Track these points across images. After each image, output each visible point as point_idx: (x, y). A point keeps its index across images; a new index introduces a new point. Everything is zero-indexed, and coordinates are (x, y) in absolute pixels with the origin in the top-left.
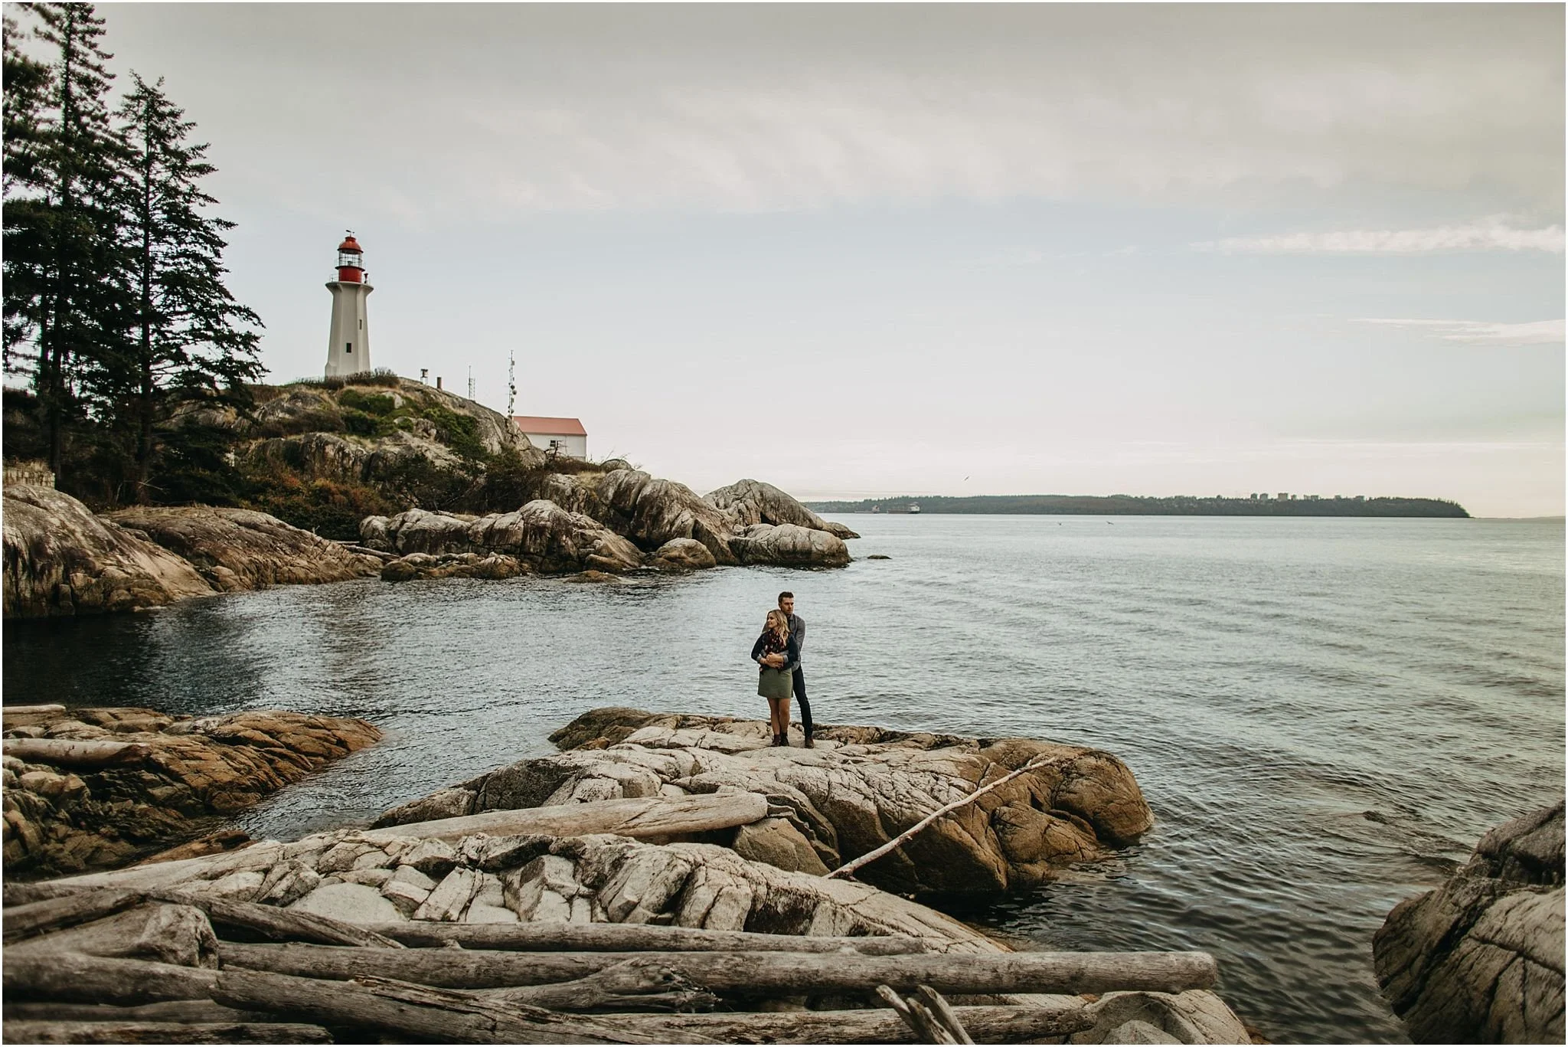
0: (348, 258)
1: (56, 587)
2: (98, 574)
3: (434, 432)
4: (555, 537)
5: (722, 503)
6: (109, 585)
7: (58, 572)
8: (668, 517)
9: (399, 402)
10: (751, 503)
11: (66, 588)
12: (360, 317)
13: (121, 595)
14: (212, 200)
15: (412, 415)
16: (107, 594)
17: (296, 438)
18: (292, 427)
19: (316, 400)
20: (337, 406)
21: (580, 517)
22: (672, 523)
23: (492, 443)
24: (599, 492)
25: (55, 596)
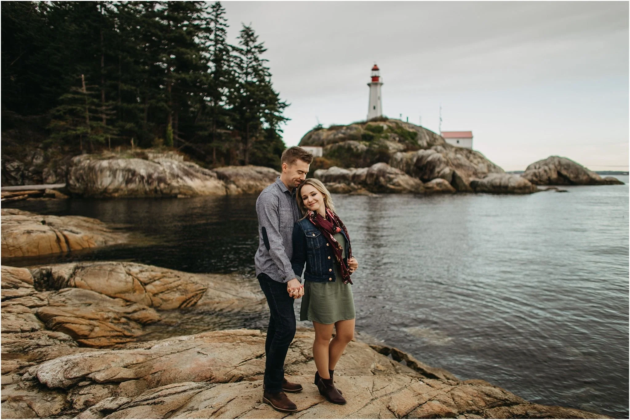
0: (375, 73)
1: (156, 188)
2: (169, 185)
3: (397, 139)
4: (378, 177)
5: (537, 167)
6: (173, 188)
7: (155, 184)
8: (437, 170)
9: (385, 127)
10: (552, 166)
11: (158, 188)
12: (379, 95)
13: (176, 191)
14: (267, 61)
15: (389, 132)
16: (171, 191)
17: (341, 144)
18: (343, 139)
19: (356, 129)
20: (362, 131)
21: (394, 170)
22: (439, 172)
23: (423, 142)
24: (411, 159)
25: (156, 191)
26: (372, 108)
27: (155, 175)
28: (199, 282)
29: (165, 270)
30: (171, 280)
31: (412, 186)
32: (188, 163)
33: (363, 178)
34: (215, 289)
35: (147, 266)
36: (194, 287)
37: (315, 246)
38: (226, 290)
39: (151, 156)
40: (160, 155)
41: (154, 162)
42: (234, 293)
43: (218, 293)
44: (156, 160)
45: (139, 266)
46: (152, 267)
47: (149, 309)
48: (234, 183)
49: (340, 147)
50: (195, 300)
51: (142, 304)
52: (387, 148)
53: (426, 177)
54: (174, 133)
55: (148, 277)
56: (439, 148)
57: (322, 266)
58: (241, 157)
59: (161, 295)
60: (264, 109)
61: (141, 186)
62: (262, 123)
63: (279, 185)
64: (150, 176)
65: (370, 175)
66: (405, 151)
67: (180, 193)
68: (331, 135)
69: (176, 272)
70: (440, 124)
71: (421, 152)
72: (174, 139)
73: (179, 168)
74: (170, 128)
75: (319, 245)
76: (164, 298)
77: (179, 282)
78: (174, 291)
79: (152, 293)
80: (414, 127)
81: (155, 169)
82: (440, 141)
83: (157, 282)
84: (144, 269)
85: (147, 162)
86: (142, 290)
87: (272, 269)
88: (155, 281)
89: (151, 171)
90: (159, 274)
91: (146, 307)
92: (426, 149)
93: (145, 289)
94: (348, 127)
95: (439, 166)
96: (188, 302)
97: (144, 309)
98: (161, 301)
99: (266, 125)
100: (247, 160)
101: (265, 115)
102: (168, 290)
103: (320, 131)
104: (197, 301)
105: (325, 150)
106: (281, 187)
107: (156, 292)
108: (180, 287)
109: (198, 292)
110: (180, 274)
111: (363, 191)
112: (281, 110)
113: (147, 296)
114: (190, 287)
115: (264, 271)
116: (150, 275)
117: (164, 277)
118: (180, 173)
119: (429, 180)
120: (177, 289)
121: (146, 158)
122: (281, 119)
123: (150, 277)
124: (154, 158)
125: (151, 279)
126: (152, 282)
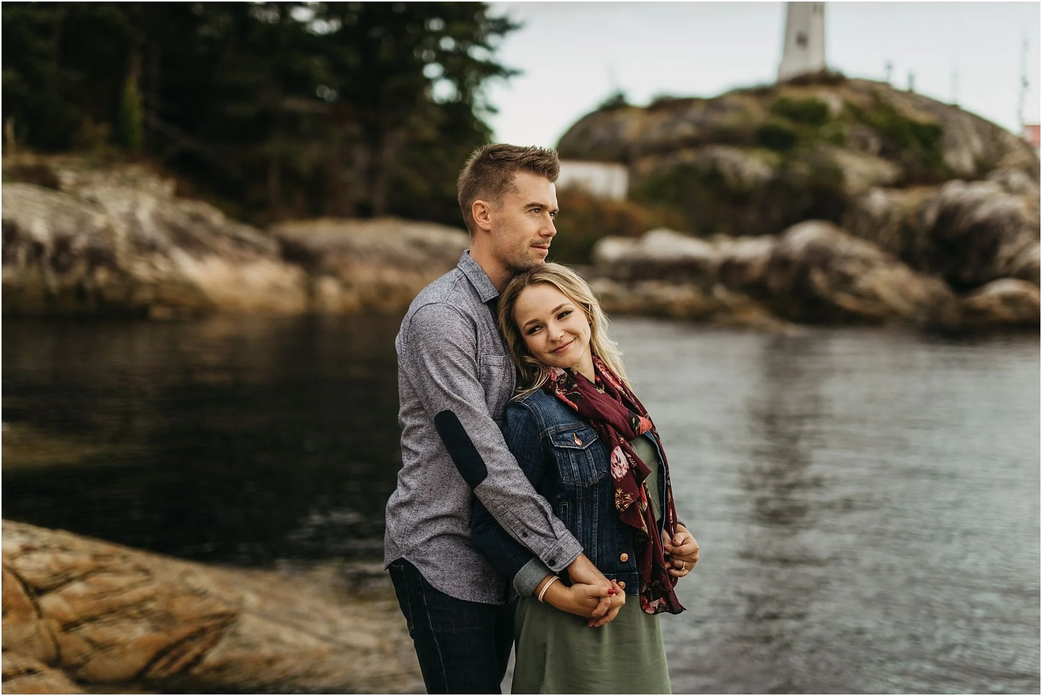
1: (80, 282)
2: (123, 273)
4: (805, 272)
6: (136, 284)
7: (80, 269)
8: (1006, 251)
9: (836, 106)
11: (89, 285)
13: (145, 295)
15: (847, 123)
16: (129, 295)
17: (688, 157)
18: (692, 143)
19: (738, 109)
20: (758, 114)
21: (860, 248)
22: (1010, 260)
23: (962, 159)
24: (920, 214)
25: (80, 291)
26: (793, 39)
27: (81, 242)
28: (213, 589)
29: (103, 548)
30: (121, 581)
31: (919, 304)
32: (188, 207)
33: (756, 272)
34: (263, 615)
35: (44, 535)
36: (197, 606)
37: (584, 479)
38: (297, 621)
39: (68, 177)
40: (97, 176)
41: (79, 200)
42: (323, 629)
43: (270, 628)
44: (86, 192)
45: (22, 532)
46: (64, 537)
47: (48, 671)
48: (334, 273)
49: (685, 170)
50: (196, 649)
51: (25, 655)
52: (838, 174)
53: (967, 274)
54: (146, 105)
55: (48, 569)
56: (1017, 178)
57: (600, 541)
58: (358, 192)
59: (87, 629)
60: (439, 35)
61: (34, 274)
62: (429, 82)
63: (472, 277)
64: (62, 243)
65: (779, 262)
66: (899, 184)
67: (160, 301)
68: (656, 130)
69: (139, 557)
70: (1022, 99)
71: (954, 191)
72: (145, 125)
73: (158, 218)
74: (132, 92)
75: (595, 473)
76: (97, 637)
77: (147, 590)
78: (129, 617)
79: (60, 620)
80: (932, 105)
81: (82, 222)
82: (1019, 156)
83: (77, 588)
84: (37, 543)
85: (54, 198)
86: (26, 610)
87: (434, 553)
88: (70, 581)
89: (67, 225)
90: (85, 560)
91: (37, 665)
92: (969, 179)
93: (38, 608)
94: (715, 104)
95: (1012, 240)
96: (174, 653)
97: (30, 672)
98: (87, 648)
99: (444, 90)
100: (379, 200)
101: (442, 57)
102: (110, 611)
103: (620, 117)
104: (205, 650)
105: (633, 176)
106: (478, 285)
107: (72, 617)
108: (151, 605)
109: (207, 624)
110: (152, 561)
111: (756, 316)
112: (492, 39)
113: (44, 632)
114: (182, 606)
115: (409, 553)
116: (56, 561)
117: (100, 569)
118: (162, 238)
119: (978, 284)
120: (142, 612)
121: (50, 183)
122: (491, 69)
123: (56, 569)
124: (80, 184)
125: (56, 575)
126: (61, 585)
